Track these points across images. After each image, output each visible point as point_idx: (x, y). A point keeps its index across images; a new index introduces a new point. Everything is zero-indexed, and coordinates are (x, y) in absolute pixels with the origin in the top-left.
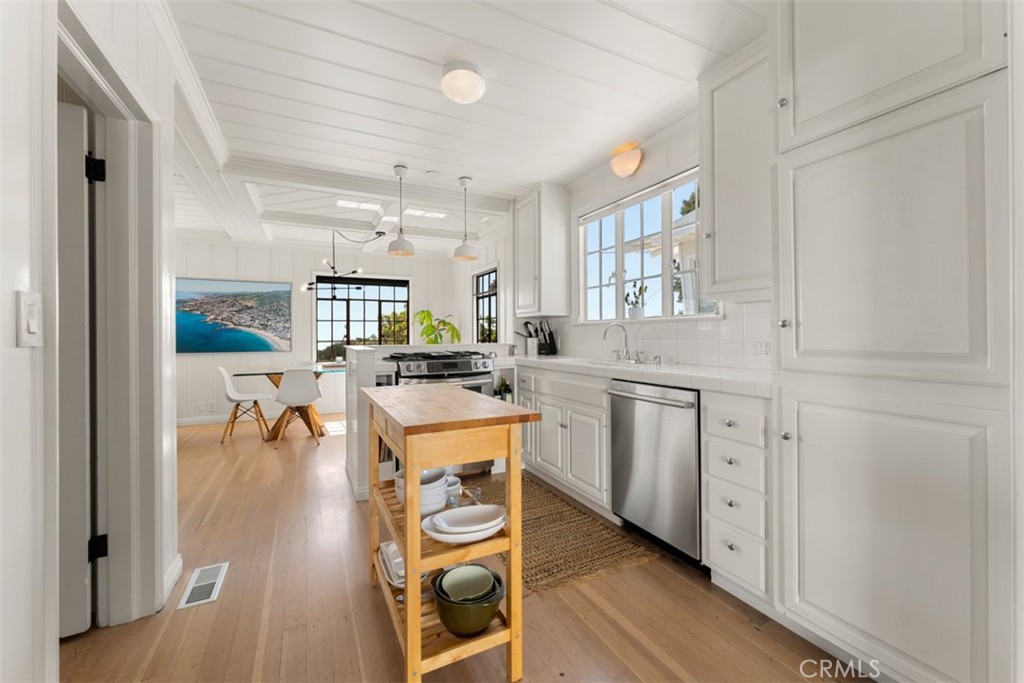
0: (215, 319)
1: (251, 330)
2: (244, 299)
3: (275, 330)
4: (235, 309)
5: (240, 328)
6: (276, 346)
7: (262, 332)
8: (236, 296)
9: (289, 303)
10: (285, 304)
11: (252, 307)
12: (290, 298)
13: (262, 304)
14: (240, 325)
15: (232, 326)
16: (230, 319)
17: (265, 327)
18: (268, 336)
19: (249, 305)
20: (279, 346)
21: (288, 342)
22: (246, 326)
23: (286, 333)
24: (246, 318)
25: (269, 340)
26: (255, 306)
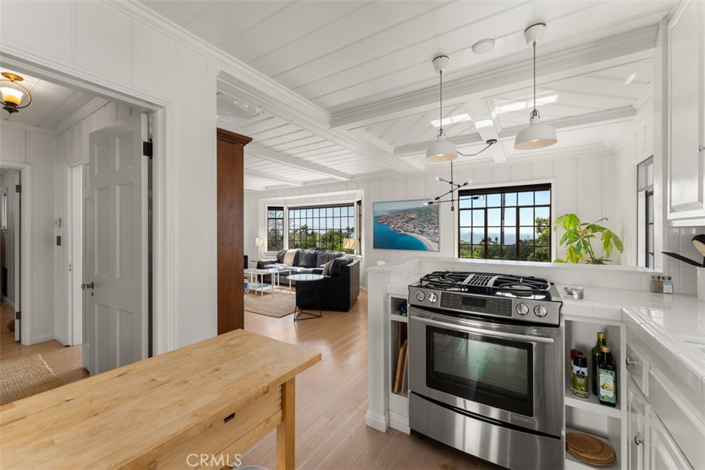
0: (394, 227)
1: (414, 235)
2: (410, 213)
3: (428, 235)
4: (405, 220)
5: (407, 233)
6: (429, 247)
7: (420, 236)
8: (405, 211)
9: (438, 214)
10: (435, 215)
11: (414, 219)
12: (438, 210)
13: (420, 216)
14: (407, 231)
15: (403, 232)
16: (402, 227)
17: (422, 232)
18: (423, 239)
19: (413, 217)
20: (431, 247)
21: (437, 244)
22: (411, 232)
23: (435, 238)
24: (411, 226)
25: (424, 242)
26: (416, 218)
